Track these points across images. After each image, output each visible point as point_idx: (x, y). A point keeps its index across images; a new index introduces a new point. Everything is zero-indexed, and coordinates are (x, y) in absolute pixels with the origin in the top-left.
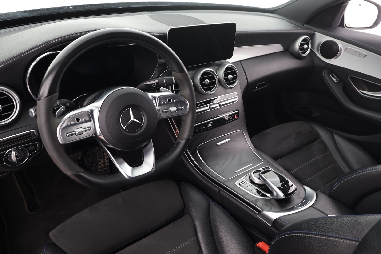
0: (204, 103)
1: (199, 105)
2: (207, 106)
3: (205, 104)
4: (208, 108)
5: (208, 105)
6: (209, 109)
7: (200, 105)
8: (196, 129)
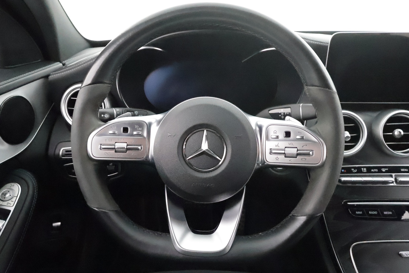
0: (386, 169)
1: (372, 170)
2: (391, 176)
3: (386, 172)
4: (393, 179)
5: (394, 174)
6: (395, 183)
7: (376, 170)
8: (358, 211)
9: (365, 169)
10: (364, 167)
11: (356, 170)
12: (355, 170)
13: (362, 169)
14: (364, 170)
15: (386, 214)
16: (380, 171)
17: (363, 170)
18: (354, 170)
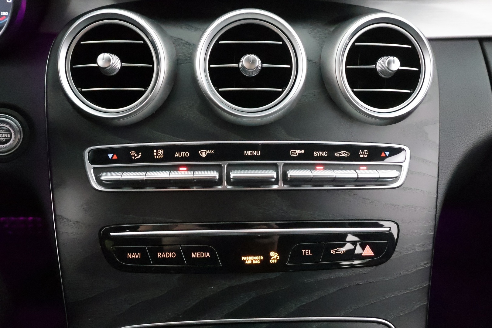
7: (187, 155)
8: (132, 252)
9: (161, 152)
10: (158, 148)
11: (140, 153)
12: (138, 156)
13: (155, 151)
14: (157, 155)
15: (196, 258)
16: (195, 156)
17: (155, 154)
18: (136, 155)
